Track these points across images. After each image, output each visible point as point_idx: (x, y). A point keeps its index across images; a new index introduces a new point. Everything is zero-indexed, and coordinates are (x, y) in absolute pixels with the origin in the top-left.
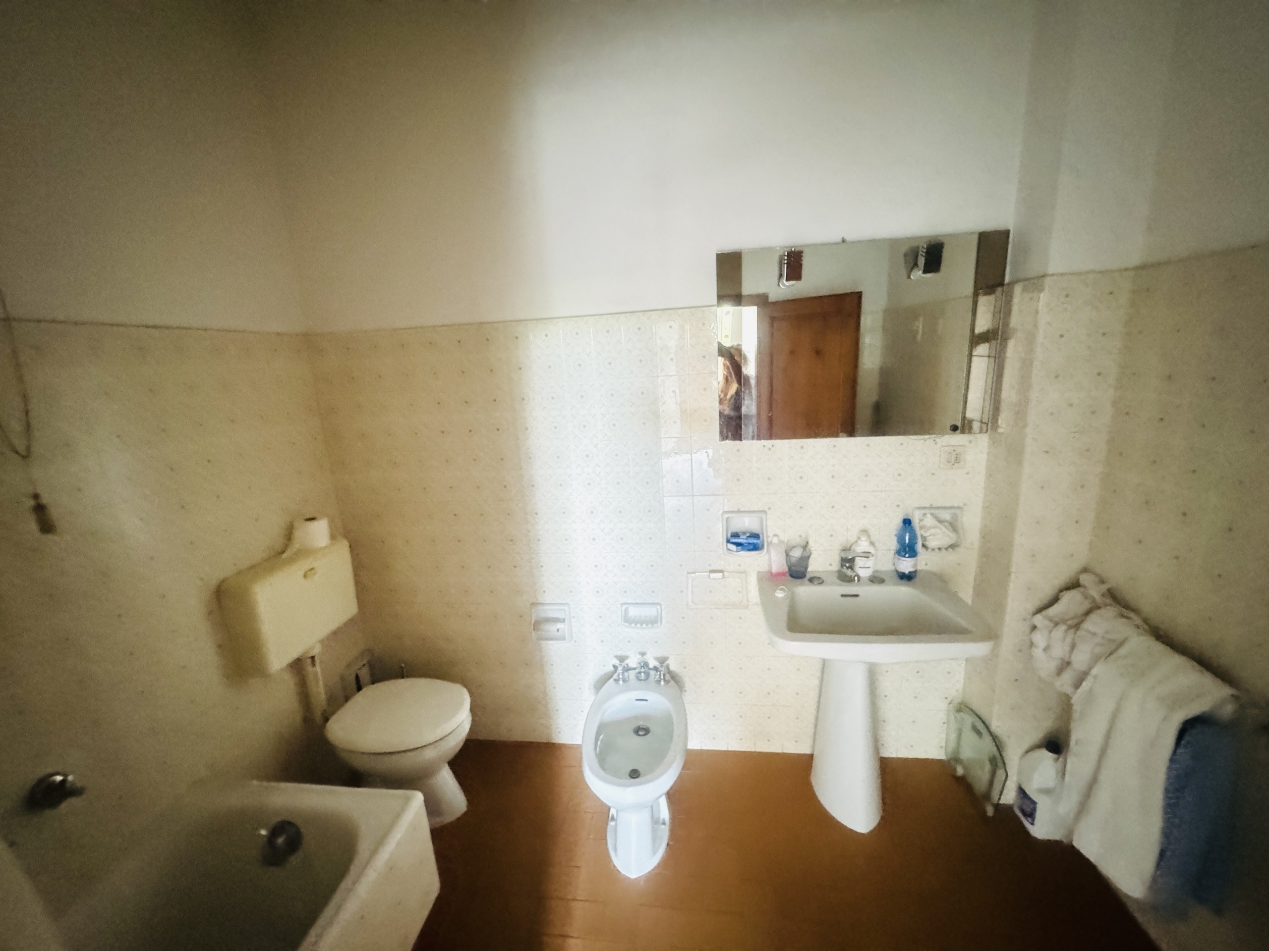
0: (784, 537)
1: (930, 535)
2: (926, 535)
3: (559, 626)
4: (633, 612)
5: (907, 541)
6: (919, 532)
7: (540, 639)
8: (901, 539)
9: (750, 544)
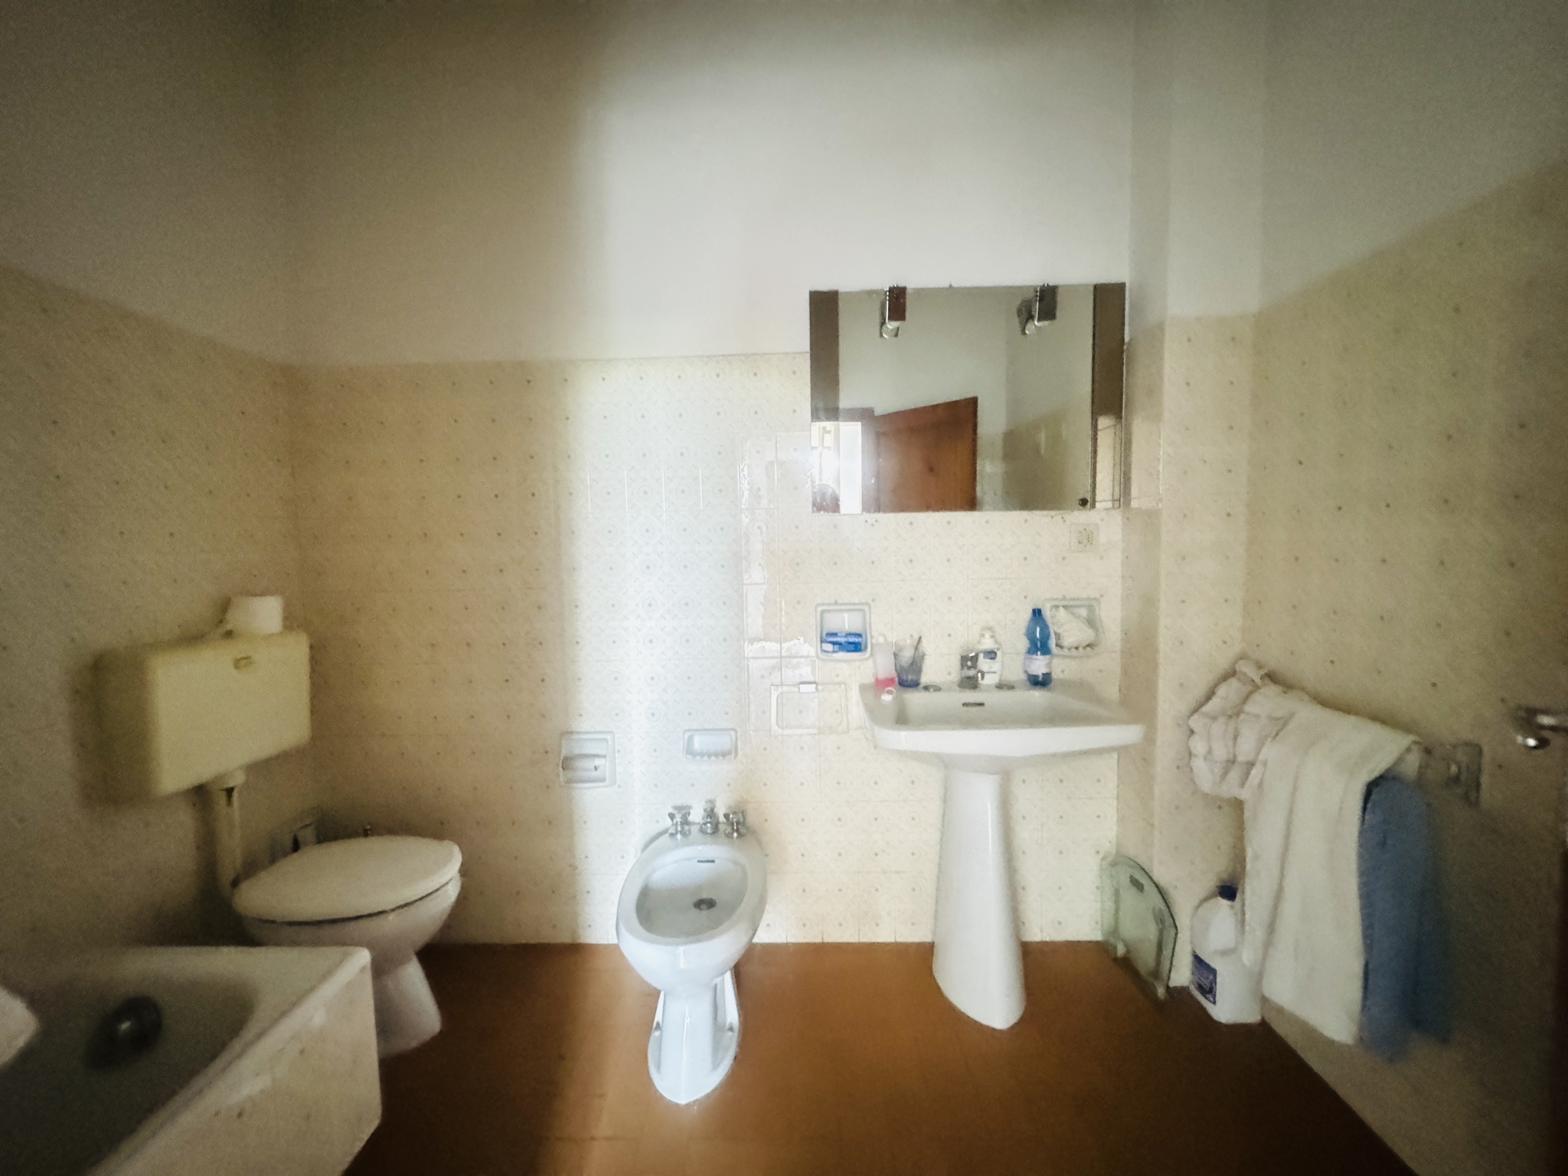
0: (893, 637)
1: (1064, 631)
2: (1058, 631)
3: (597, 762)
4: (698, 743)
5: (1038, 636)
6: (1052, 629)
7: (569, 781)
8: (1030, 635)
9: (850, 643)
